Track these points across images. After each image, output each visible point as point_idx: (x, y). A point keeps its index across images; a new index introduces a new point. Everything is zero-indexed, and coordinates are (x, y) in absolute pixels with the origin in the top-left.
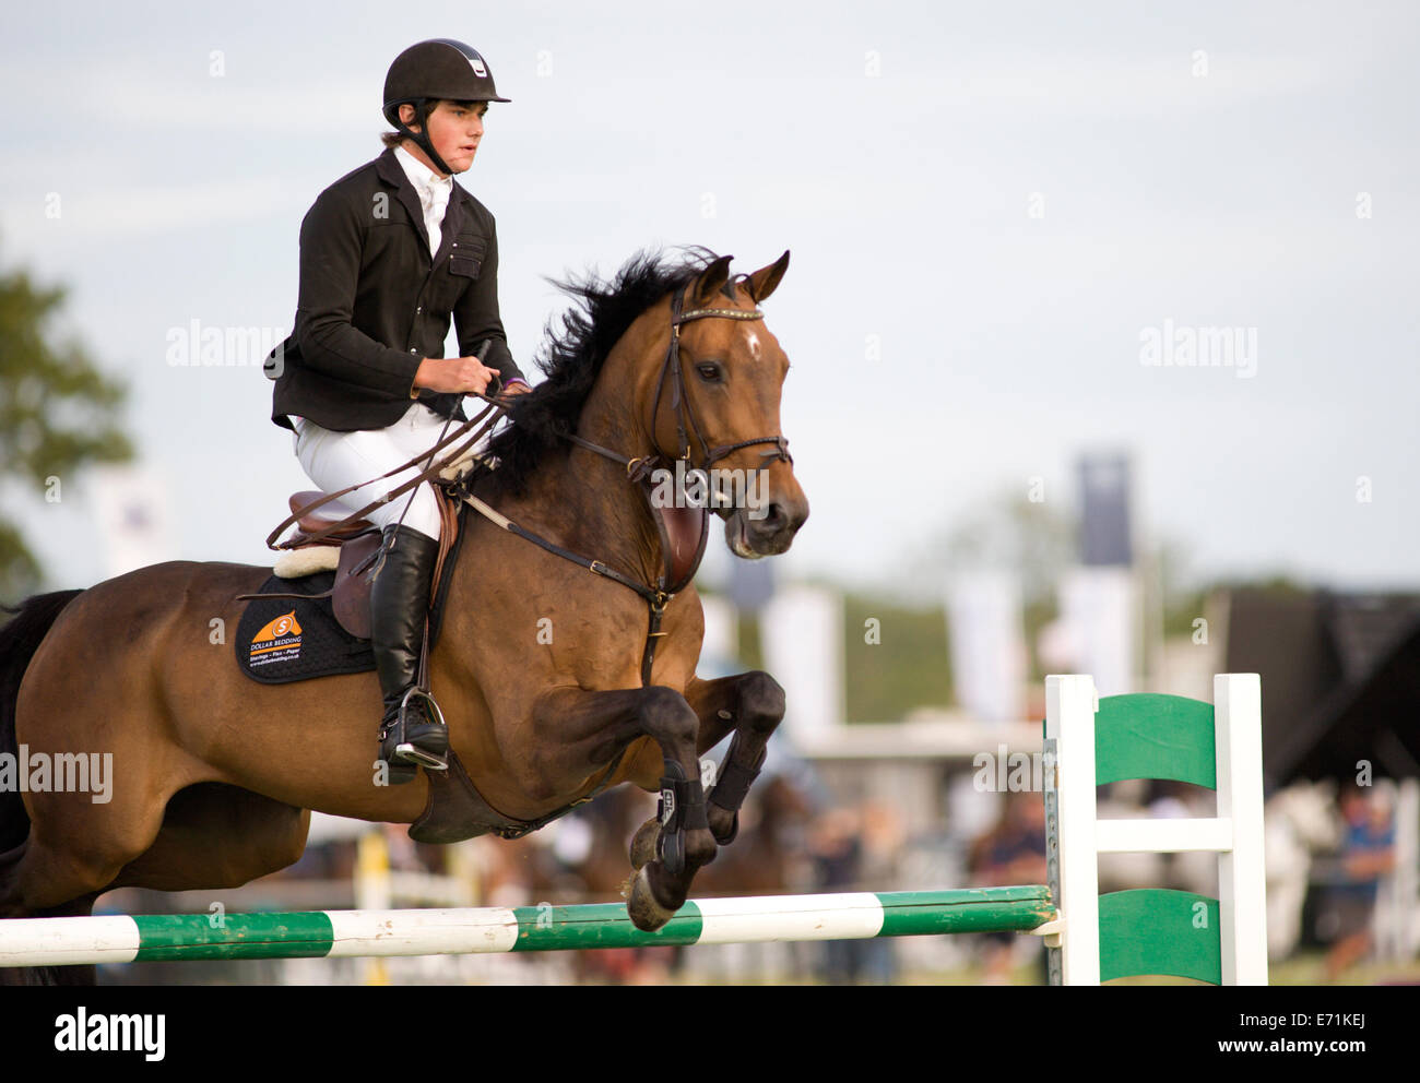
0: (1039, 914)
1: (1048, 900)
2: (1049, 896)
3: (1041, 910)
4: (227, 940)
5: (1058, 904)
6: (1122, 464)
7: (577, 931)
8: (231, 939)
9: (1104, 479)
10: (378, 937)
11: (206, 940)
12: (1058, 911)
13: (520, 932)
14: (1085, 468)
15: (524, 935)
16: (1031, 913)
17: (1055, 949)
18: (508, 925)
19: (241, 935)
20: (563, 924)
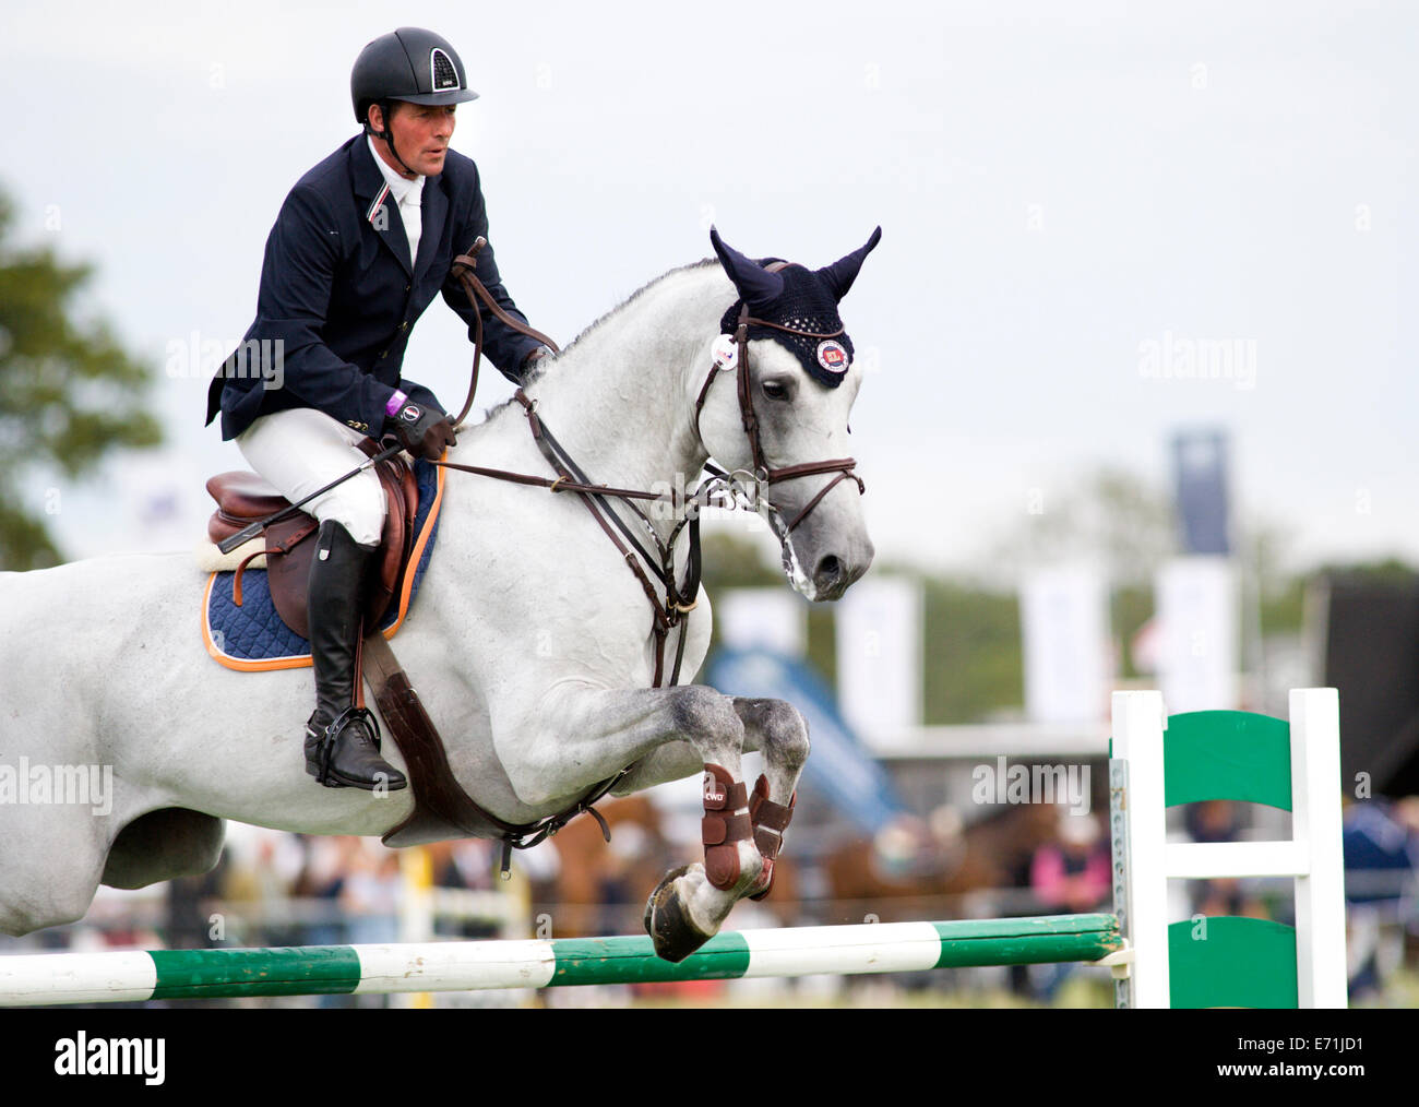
0: (1104, 946)
1: (1115, 930)
2: (1117, 926)
3: (1107, 942)
4: (248, 978)
5: (1125, 932)
6: (1218, 440)
7: (617, 968)
8: (254, 978)
9: (1200, 457)
10: (407, 975)
11: (226, 980)
12: (1125, 940)
13: (557, 969)
14: (1180, 444)
15: (561, 972)
16: (1097, 945)
17: (1122, 981)
18: (545, 962)
19: (263, 974)
20: (603, 960)
